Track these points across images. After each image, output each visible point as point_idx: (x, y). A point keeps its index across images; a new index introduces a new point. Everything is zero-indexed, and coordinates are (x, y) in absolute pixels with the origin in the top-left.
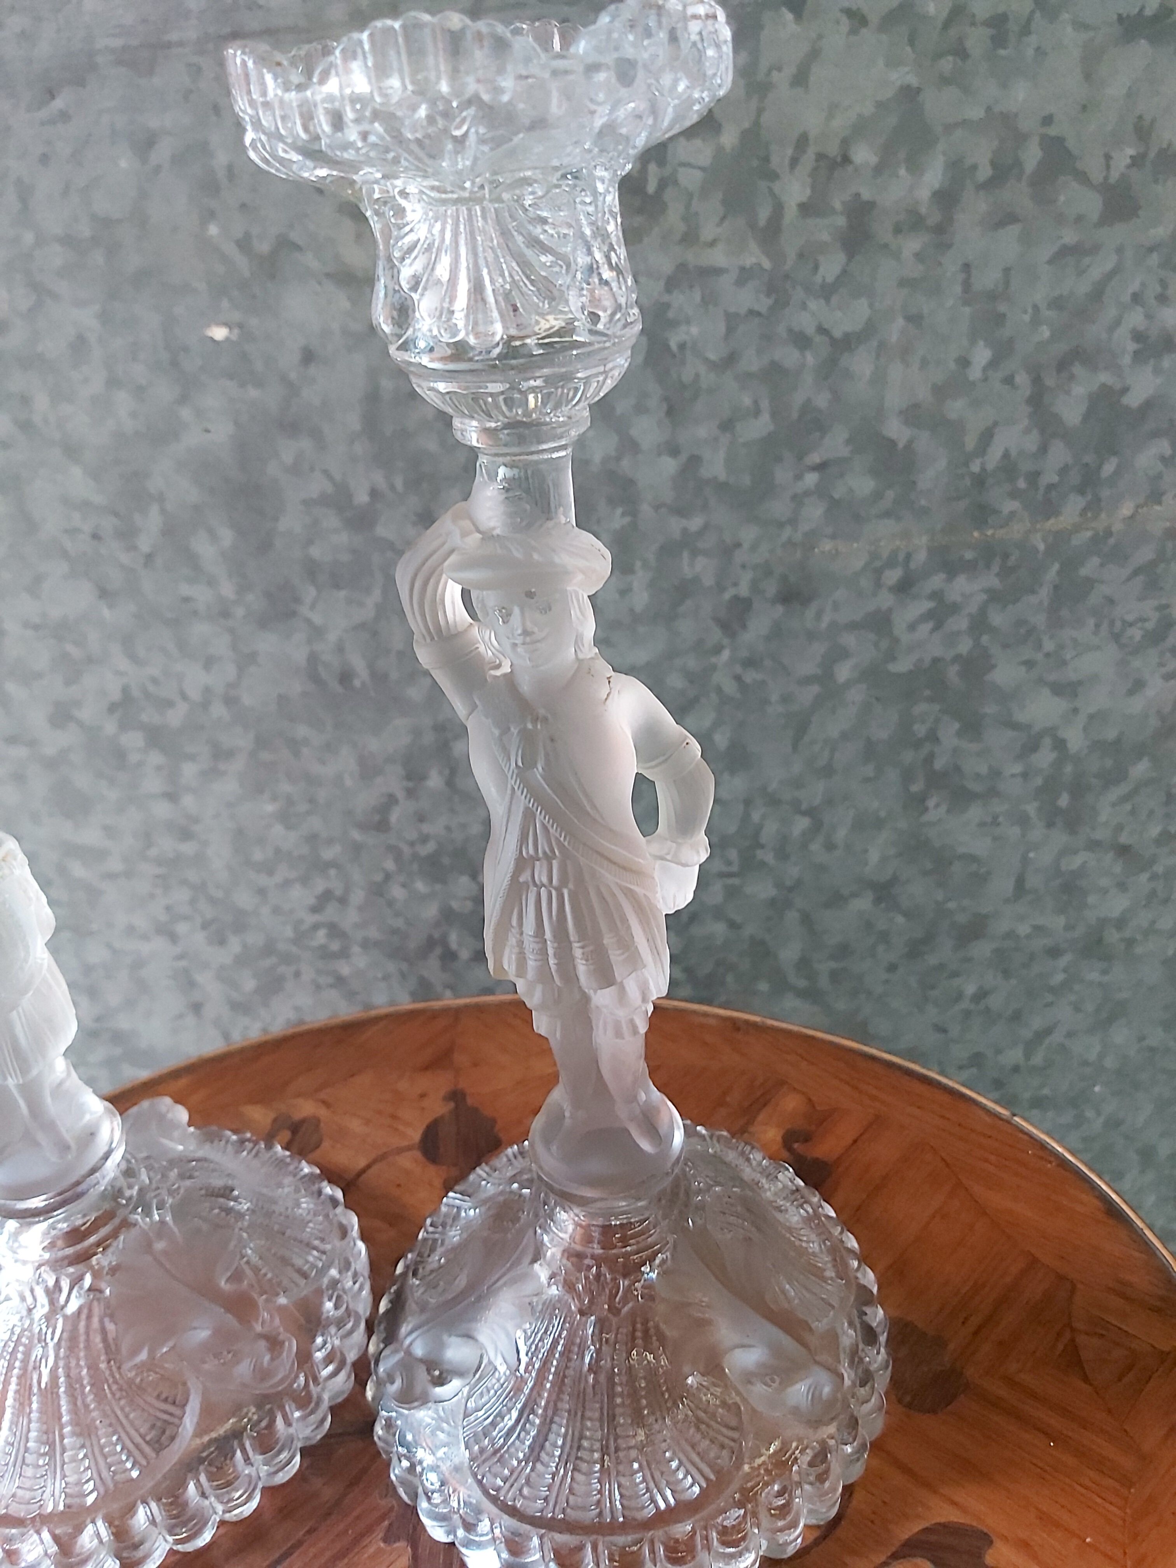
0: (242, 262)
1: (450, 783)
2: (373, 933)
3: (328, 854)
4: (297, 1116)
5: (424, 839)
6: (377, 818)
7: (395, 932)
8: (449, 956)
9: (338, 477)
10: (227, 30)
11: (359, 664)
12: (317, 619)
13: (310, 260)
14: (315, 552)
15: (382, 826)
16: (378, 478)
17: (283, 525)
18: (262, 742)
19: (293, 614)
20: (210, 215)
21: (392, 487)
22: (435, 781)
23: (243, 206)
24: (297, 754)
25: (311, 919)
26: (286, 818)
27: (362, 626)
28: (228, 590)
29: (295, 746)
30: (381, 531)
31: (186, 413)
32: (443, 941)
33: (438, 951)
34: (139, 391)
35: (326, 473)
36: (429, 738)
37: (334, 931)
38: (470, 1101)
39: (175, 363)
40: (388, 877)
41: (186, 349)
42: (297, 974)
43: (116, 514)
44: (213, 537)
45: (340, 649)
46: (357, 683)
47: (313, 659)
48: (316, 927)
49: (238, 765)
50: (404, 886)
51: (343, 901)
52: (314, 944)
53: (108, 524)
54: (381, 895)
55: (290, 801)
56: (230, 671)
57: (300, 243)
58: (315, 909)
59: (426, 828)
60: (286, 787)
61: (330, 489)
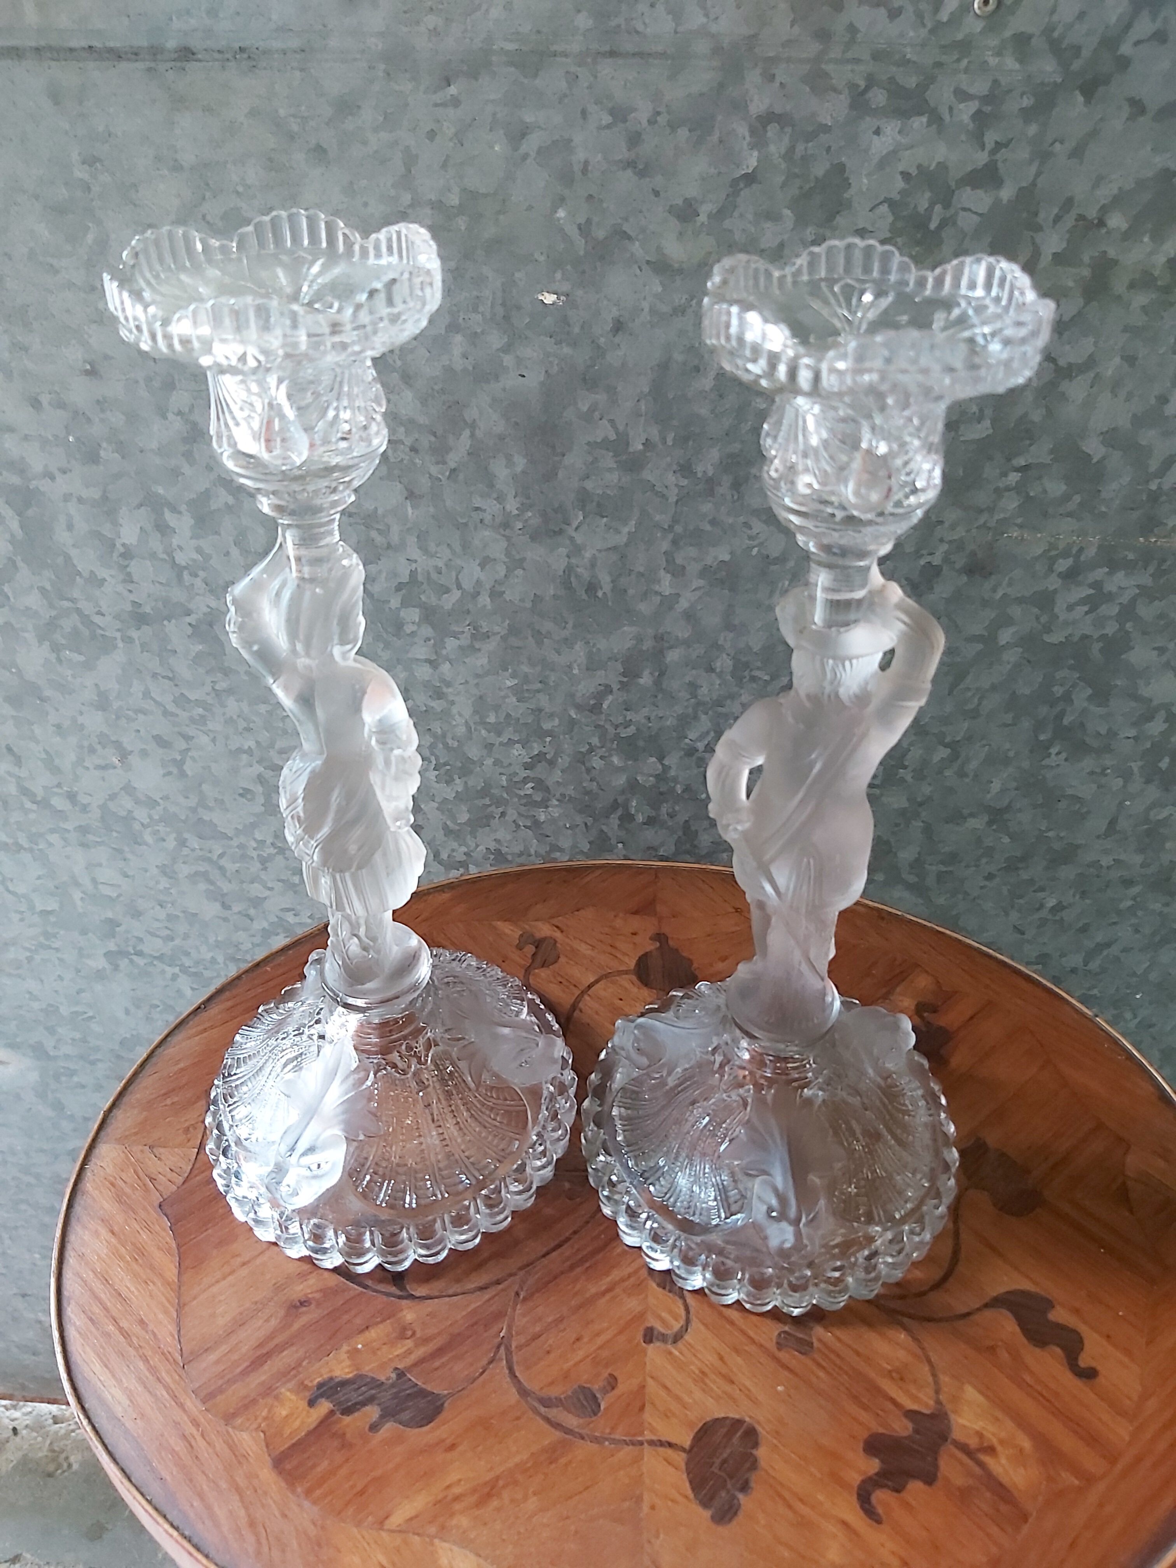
0: (580, 243)
1: (658, 683)
2: (570, 791)
3: (547, 726)
4: (539, 935)
5: (627, 724)
6: (592, 702)
7: (588, 793)
8: (627, 818)
9: (621, 428)
10: (607, 48)
11: (605, 580)
12: (579, 539)
13: (636, 248)
14: (589, 485)
15: (595, 709)
16: (654, 432)
17: (568, 460)
18: (513, 631)
19: (561, 532)
20: (561, 200)
21: (664, 442)
22: (646, 680)
23: (590, 197)
24: (540, 643)
25: (524, 774)
26: (519, 693)
27: (615, 548)
28: (512, 506)
29: (539, 637)
30: (647, 475)
31: (508, 360)
32: (626, 807)
33: (619, 812)
34: (474, 338)
35: (612, 422)
36: (648, 645)
37: (540, 785)
38: (671, 943)
39: (507, 318)
40: (591, 750)
41: (519, 308)
42: (503, 814)
43: (434, 434)
44: (510, 463)
45: (593, 565)
46: (600, 594)
47: (569, 570)
48: (525, 780)
49: (491, 645)
50: (601, 758)
51: (552, 763)
52: (522, 793)
53: (426, 440)
54: (583, 763)
55: (526, 679)
56: (502, 571)
57: (631, 233)
58: (527, 767)
59: (629, 715)
60: (525, 668)
61: (612, 436)
